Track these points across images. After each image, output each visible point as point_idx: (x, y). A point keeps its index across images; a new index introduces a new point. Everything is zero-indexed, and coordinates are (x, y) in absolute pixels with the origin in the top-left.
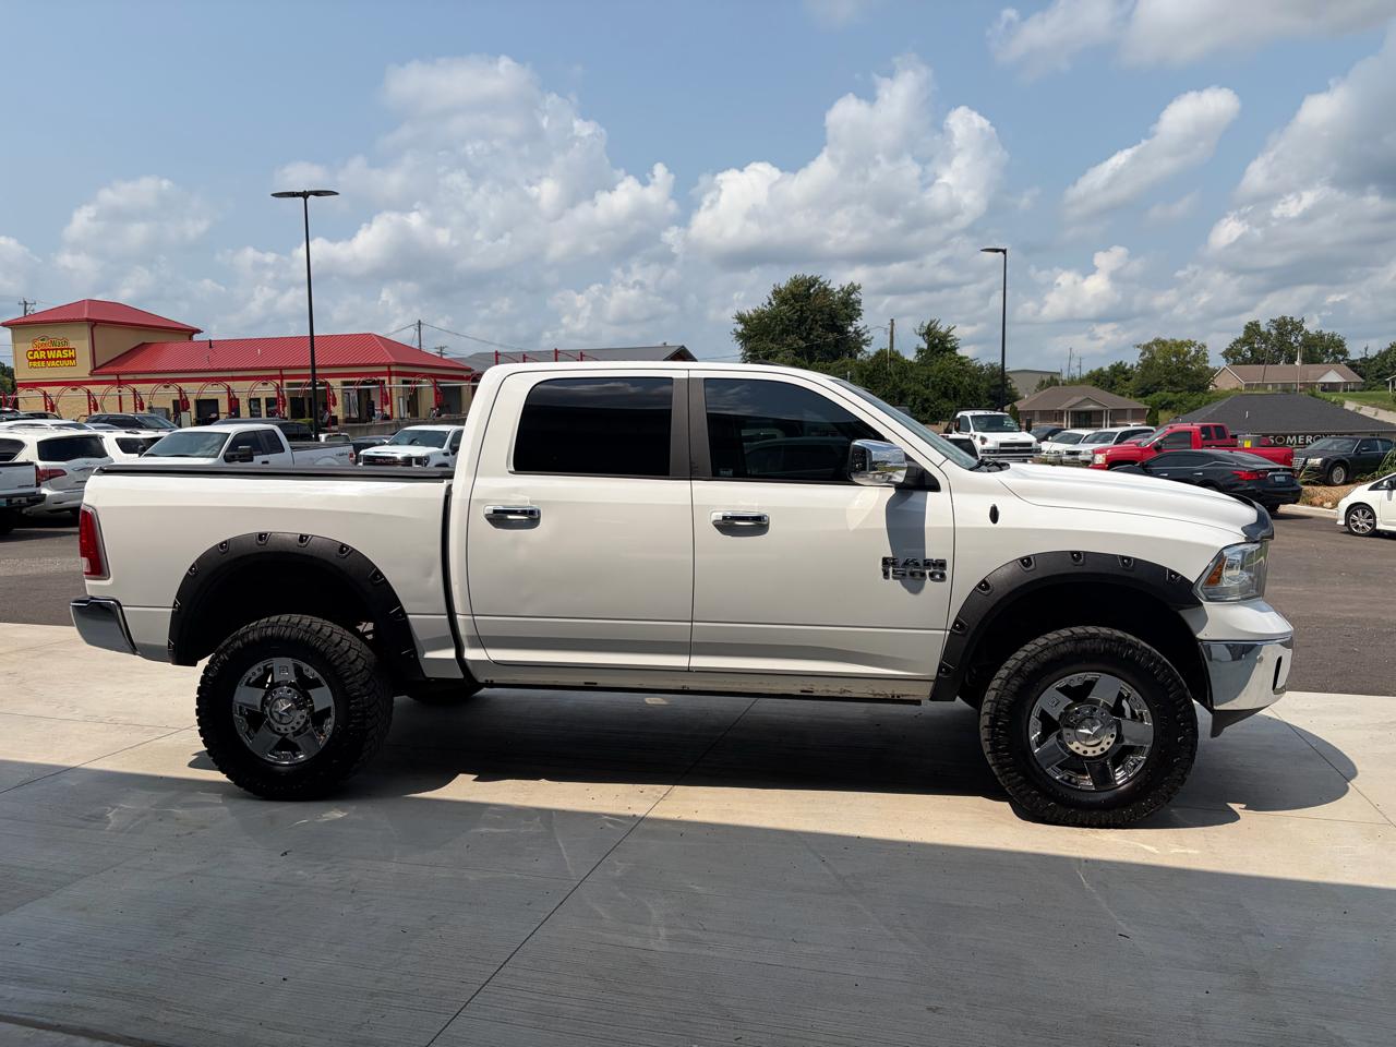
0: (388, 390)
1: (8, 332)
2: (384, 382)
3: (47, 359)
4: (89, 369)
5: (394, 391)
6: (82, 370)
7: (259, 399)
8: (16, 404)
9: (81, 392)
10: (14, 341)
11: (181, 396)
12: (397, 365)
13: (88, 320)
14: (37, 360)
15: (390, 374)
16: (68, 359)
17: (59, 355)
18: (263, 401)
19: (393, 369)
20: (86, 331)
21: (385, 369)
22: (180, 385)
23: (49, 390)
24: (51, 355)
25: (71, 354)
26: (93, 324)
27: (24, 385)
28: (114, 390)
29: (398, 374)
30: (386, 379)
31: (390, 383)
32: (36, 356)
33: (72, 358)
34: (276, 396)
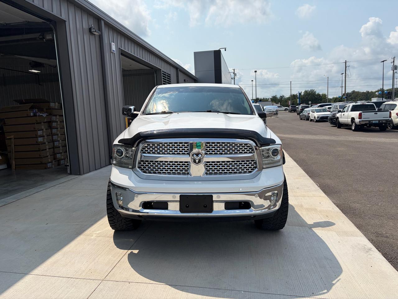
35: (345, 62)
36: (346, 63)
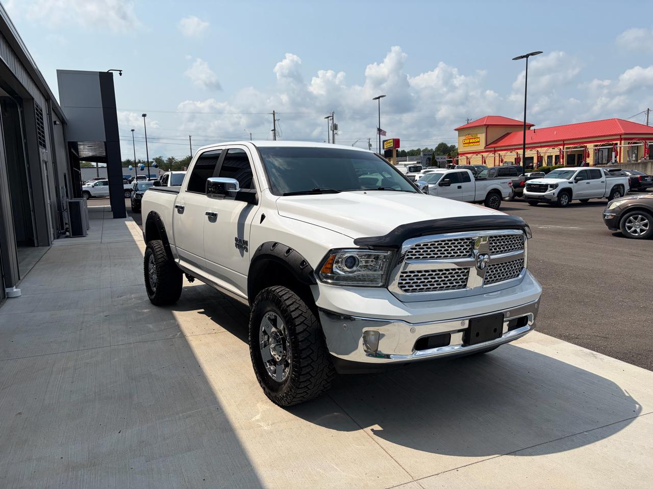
0: (618, 149)
1: (457, 132)
2: (617, 144)
3: (470, 143)
4: (484, 146)
5: (622, 148)
6: (481, 146)
7: (552, 156)
8: (457, 163)
9: (480, 156)
10: (459, 136)
11: (517, 156)
12: (626, 134)
13: (485, 125)
14: (466, 143)
15: (621, 140)
16: (477, 142)
17: (474, 141)
18: (554, 157)
19: (623, 137)
20: (484, 129)
21: (619, 137)
22: (517, 151)
23: (469, 156)
24: (471, 141)
25: (478, 140)
26: (487, 126)
27: (460, 154)
28: (491, 155)
29: (625, 139)
30: (618, 142)
31: (620, 144)
32: (466, 142)
33: (479, 142)
34: (559, 154)
35: (273, 112)
36: (274, 115)
